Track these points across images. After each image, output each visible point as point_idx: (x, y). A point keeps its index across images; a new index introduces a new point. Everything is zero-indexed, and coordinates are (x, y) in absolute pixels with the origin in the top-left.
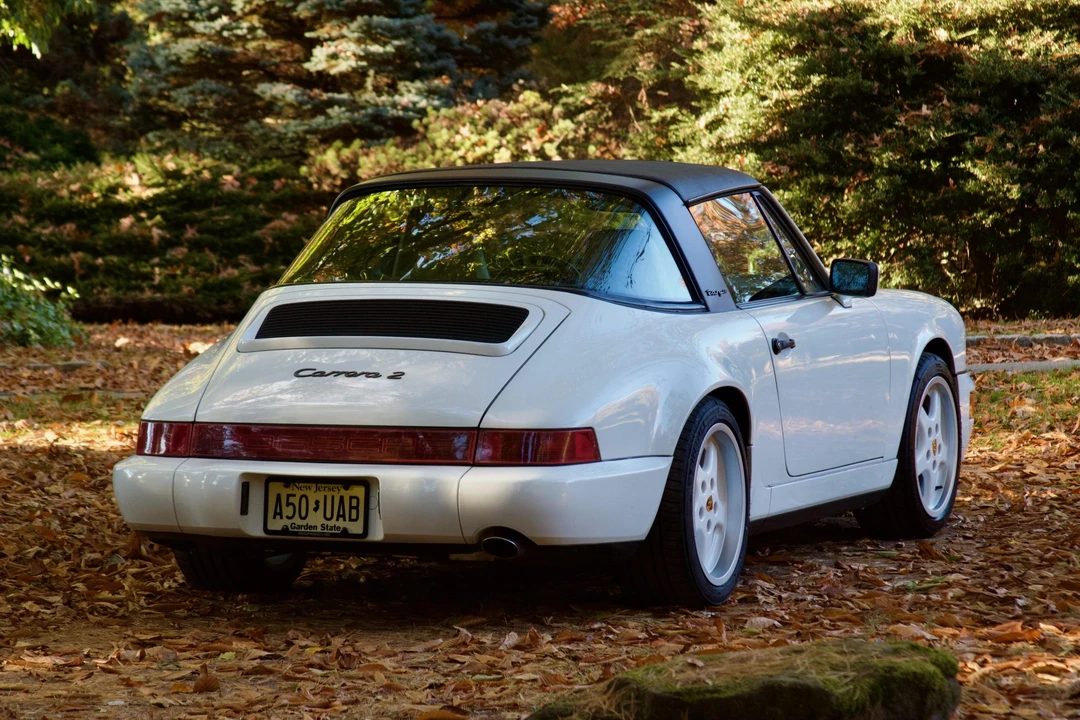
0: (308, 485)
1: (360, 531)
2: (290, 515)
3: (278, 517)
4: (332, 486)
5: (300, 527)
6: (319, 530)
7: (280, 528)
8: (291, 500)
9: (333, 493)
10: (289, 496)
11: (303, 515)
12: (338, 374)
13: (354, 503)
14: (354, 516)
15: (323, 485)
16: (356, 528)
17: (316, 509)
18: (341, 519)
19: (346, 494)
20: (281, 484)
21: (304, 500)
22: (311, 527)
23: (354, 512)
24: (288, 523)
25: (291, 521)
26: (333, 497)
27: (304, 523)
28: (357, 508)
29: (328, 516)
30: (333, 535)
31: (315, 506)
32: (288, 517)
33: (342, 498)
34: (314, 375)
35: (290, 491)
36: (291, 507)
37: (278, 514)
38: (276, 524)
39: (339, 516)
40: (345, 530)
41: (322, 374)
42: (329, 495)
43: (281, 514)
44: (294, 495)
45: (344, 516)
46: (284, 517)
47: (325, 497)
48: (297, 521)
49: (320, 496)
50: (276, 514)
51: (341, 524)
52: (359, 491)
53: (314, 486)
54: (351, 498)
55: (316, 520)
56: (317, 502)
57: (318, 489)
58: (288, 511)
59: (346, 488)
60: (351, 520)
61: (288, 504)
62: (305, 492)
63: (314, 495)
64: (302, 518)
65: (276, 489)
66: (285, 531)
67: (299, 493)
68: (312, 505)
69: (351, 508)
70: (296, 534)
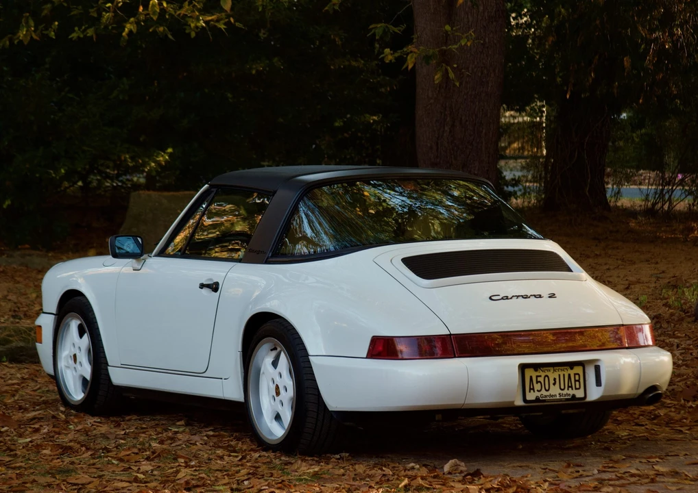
0: (548, 368)
1: (582, 396)
2: (539, 389)
3: (532, 391)
4: (563, 368)
5: (546, 396)
6: (558, 397)
7: (534, 398)
8: (539, 379)
9: (563, 372)
10: (537, 377)
11: (547, 388)
12: (518, 297)
13: (577, 378)
14: (578, 386)
15: (557, 368)
16: (580, 394)
17: (554, 384)
18: (570, 389)
19: (572, 372)
20: (532, 370)
21: (546, 378)
22: (552, 396)
23: (577, 383)
24: (538, 394)
25: (541, 393)
26: (564, 375)
27: (547, 393)
28: (579, 381)
29: (562, 387)
30: (567, 400)
31: (553, 382)
32: (538, 391)
33: (569, 375)
34: (502, 299)
35: (538, 374)
36: (539, 384)
37: (532, 389)
38: (531, 396)
39: (569, 387)
40: (574, 396)
41: (507, 298)
42: (562, 374)
43: (533, 389)
44: (540, 376)
45: (571, 387)
46: (536, 390)
47: (559, 375)
48: (544, 392)
49: (556, 375)
50: (530, 389)
51: (571, 392)
52: (579, 370)
53: (552, 368)
54: (575, 374)
55: (555, 391)
56: (555, 379)
57: (554, 371)
58: (537, 387)
59: (572, 369)
60: (576, 389)
61: (537, 382)
62: (547, 373)
63: (552, 375)
64: (546, 390)
65: (529, 373)
66: (537, 400)
67: (543, 374)
68: (552, 381)
69: (575, 381)
70: (544, 401)
